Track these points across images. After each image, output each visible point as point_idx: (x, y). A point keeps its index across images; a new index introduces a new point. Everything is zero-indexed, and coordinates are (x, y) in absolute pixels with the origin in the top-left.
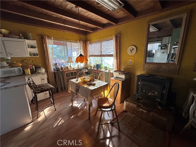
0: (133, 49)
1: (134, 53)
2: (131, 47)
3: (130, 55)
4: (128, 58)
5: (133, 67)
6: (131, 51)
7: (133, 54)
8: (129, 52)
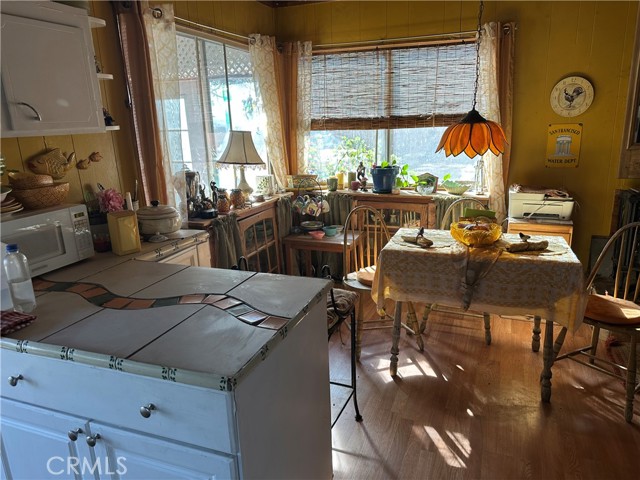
0: (578, 92)
1: (584, 109)
2: (569, 80)
3: (565, 113)
4: (551, 129)
5: (573, 164)
6: (570, 99)
7: (575, 113)
8: (557, 103)
